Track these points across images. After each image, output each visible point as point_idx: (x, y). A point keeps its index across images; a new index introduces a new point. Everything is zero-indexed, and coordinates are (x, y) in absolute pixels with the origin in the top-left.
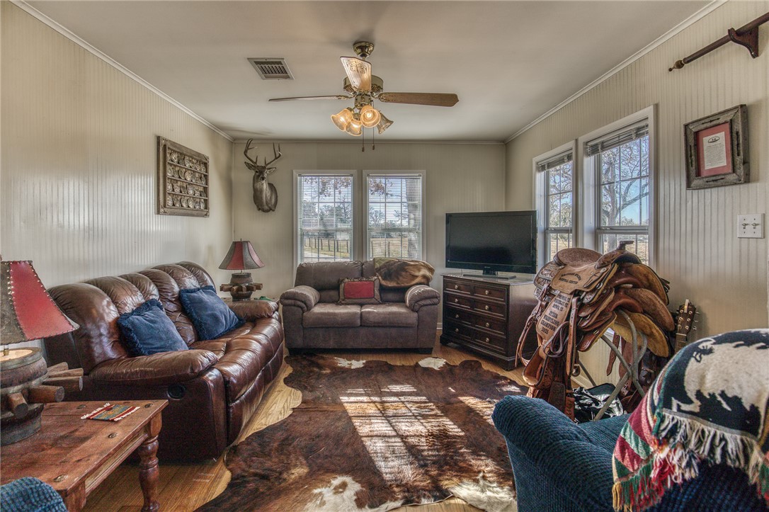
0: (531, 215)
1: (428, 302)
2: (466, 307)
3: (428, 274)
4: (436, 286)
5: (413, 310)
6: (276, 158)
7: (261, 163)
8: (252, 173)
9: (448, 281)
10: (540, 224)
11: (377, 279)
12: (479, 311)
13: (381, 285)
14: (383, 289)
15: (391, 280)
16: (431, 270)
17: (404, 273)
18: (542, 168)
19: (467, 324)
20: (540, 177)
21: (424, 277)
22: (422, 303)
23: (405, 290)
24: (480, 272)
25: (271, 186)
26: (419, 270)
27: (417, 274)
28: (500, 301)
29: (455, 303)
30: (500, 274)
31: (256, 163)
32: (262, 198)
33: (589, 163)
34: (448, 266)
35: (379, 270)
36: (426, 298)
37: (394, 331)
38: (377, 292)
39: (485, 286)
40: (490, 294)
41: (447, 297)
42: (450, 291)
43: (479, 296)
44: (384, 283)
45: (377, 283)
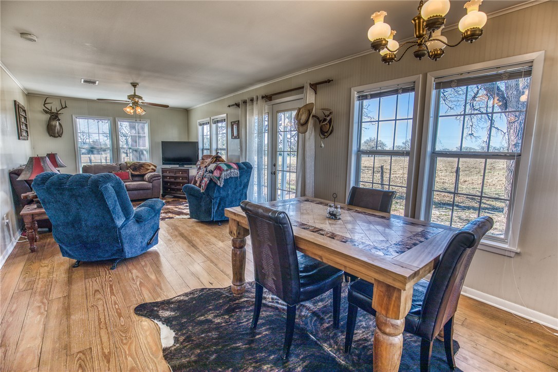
0: (197, 143)
1: (156, 178)
2: (172, 180)
3: (154, 168)
4: (159, 172)
5: (150, 182)
6: (63, 108)
7: (54, 110)
8: (49, 116)
9: (164, 171)
10: (200, 146)
11: (130, 171)
12: (178, 180)
13: (132, 173)
14: (133, 176)
15: (136, 171)
16: (155, 166)
17: (142, 168)
18: (200, 125)
19: (173, 187)
20: (200, 128)
21: (152, 169)
22: (154, 179)
23: (144, 175)
24: (178, 166)
25: (60, 124)
26: (150, 166)
27: (149, 168)
28: (186, 175)
29: (167, 179)
30: (186, 166)
31: (51, 110)
32: (55, 130)
33: (214, 126)
34: (163, 164)
35: (130, 167)
36: (155, 177)
37: (141, 192)
38: (130, 177)
39: (180, 170)
40: (182, 173)
41: (164, 177)
42: (165, 174)
43: (178, 175)
44: (133, 172)
45: (130, 173)
